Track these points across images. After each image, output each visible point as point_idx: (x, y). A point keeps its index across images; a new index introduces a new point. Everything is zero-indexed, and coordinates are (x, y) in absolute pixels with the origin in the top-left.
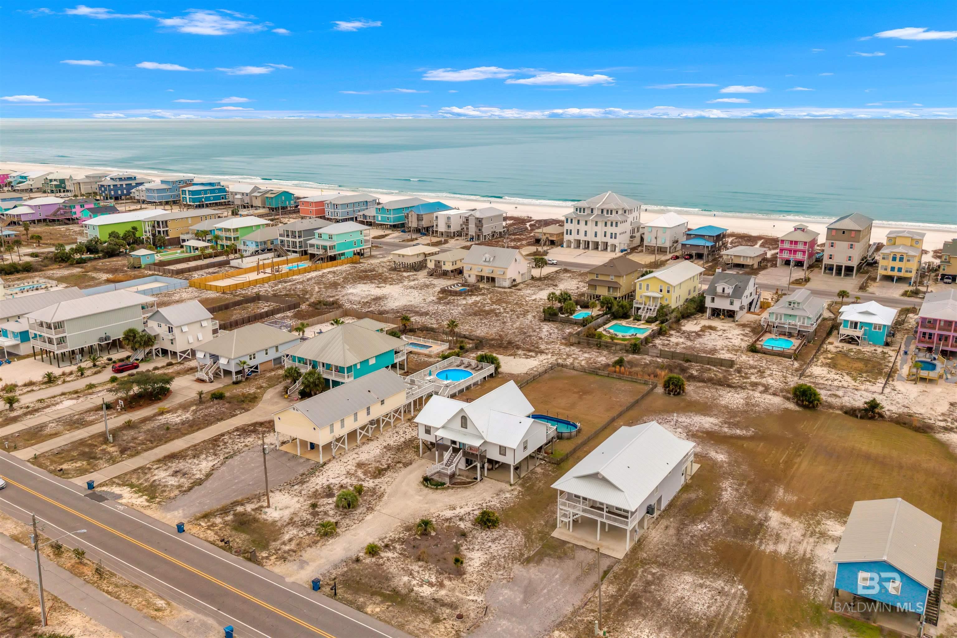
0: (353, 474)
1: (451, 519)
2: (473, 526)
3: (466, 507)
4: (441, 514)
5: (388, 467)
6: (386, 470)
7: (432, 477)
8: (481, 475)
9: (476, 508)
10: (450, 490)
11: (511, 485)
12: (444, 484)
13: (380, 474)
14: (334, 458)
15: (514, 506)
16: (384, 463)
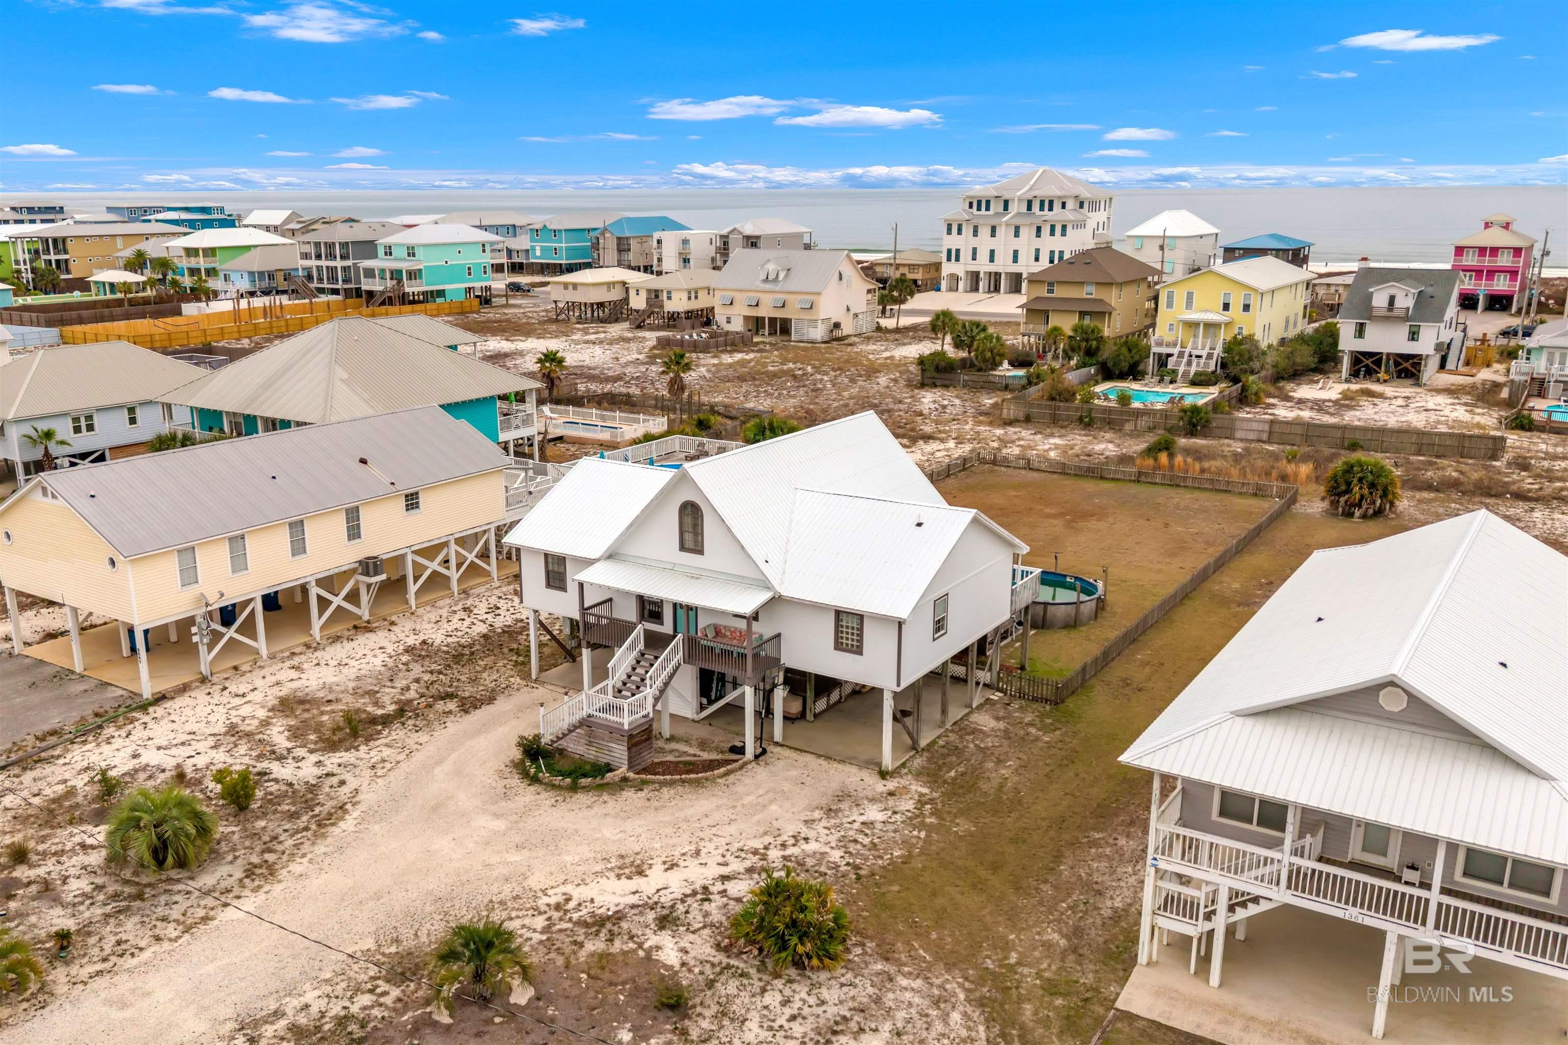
0: (248, 735)
1: (619, 917)
2: (721, 958)
3: (692, 863)
4: (579, 893)
5: (401, 712)
6: (386, 721)
7: (563, 743)
8: (759, 739)
9: (736, 866)
10: (629, 794)
11: (883, 775)
12: (609, 768)
13: (355, 734)
14: (204, 680)
15: (907, 860)
16: (386, 700)
